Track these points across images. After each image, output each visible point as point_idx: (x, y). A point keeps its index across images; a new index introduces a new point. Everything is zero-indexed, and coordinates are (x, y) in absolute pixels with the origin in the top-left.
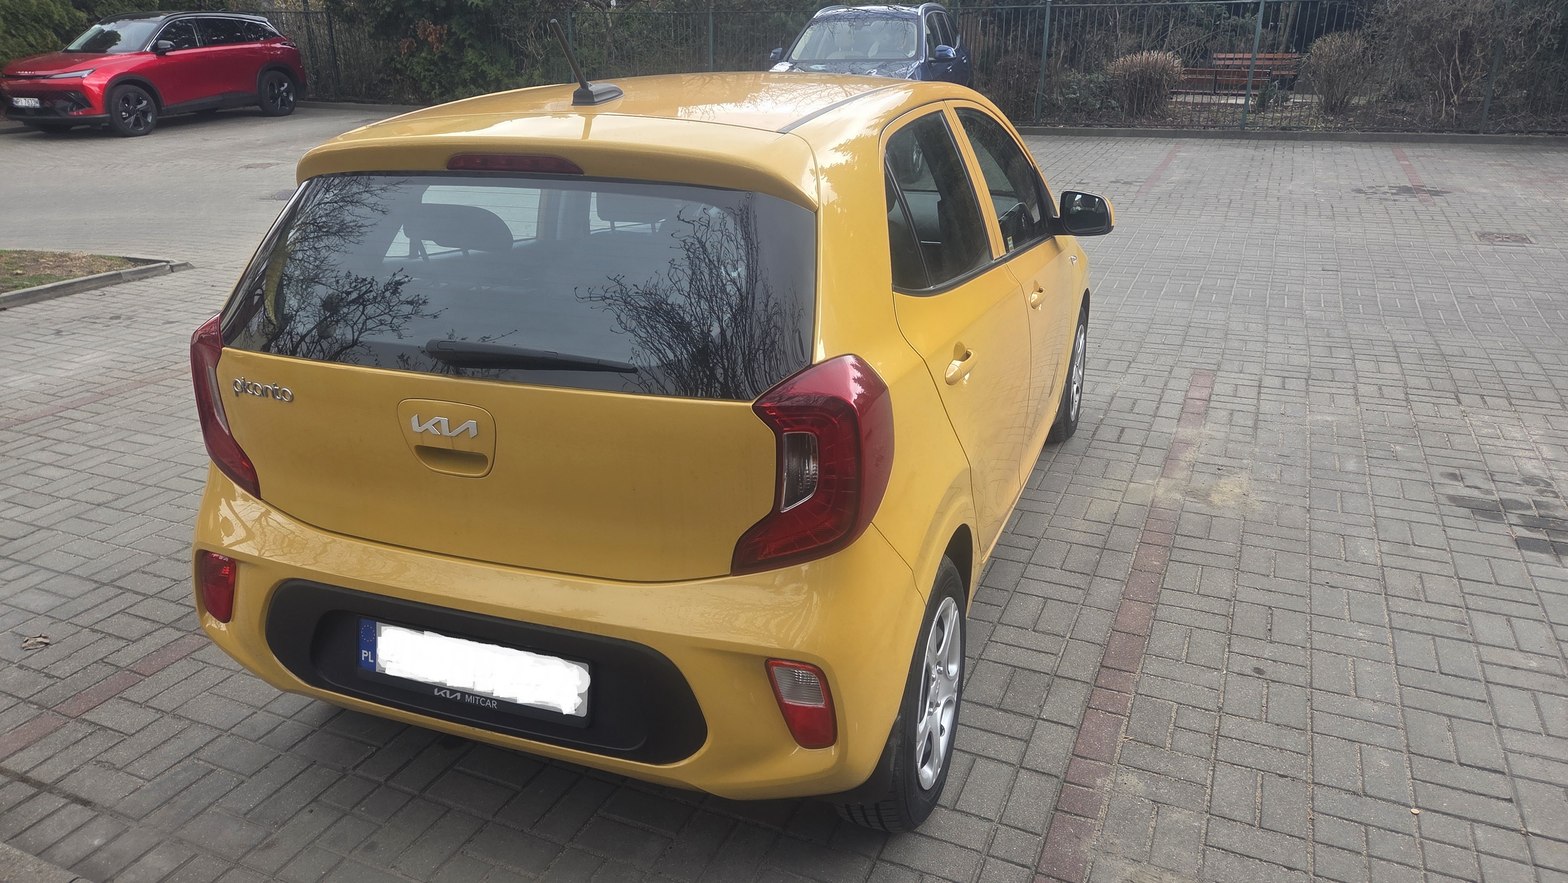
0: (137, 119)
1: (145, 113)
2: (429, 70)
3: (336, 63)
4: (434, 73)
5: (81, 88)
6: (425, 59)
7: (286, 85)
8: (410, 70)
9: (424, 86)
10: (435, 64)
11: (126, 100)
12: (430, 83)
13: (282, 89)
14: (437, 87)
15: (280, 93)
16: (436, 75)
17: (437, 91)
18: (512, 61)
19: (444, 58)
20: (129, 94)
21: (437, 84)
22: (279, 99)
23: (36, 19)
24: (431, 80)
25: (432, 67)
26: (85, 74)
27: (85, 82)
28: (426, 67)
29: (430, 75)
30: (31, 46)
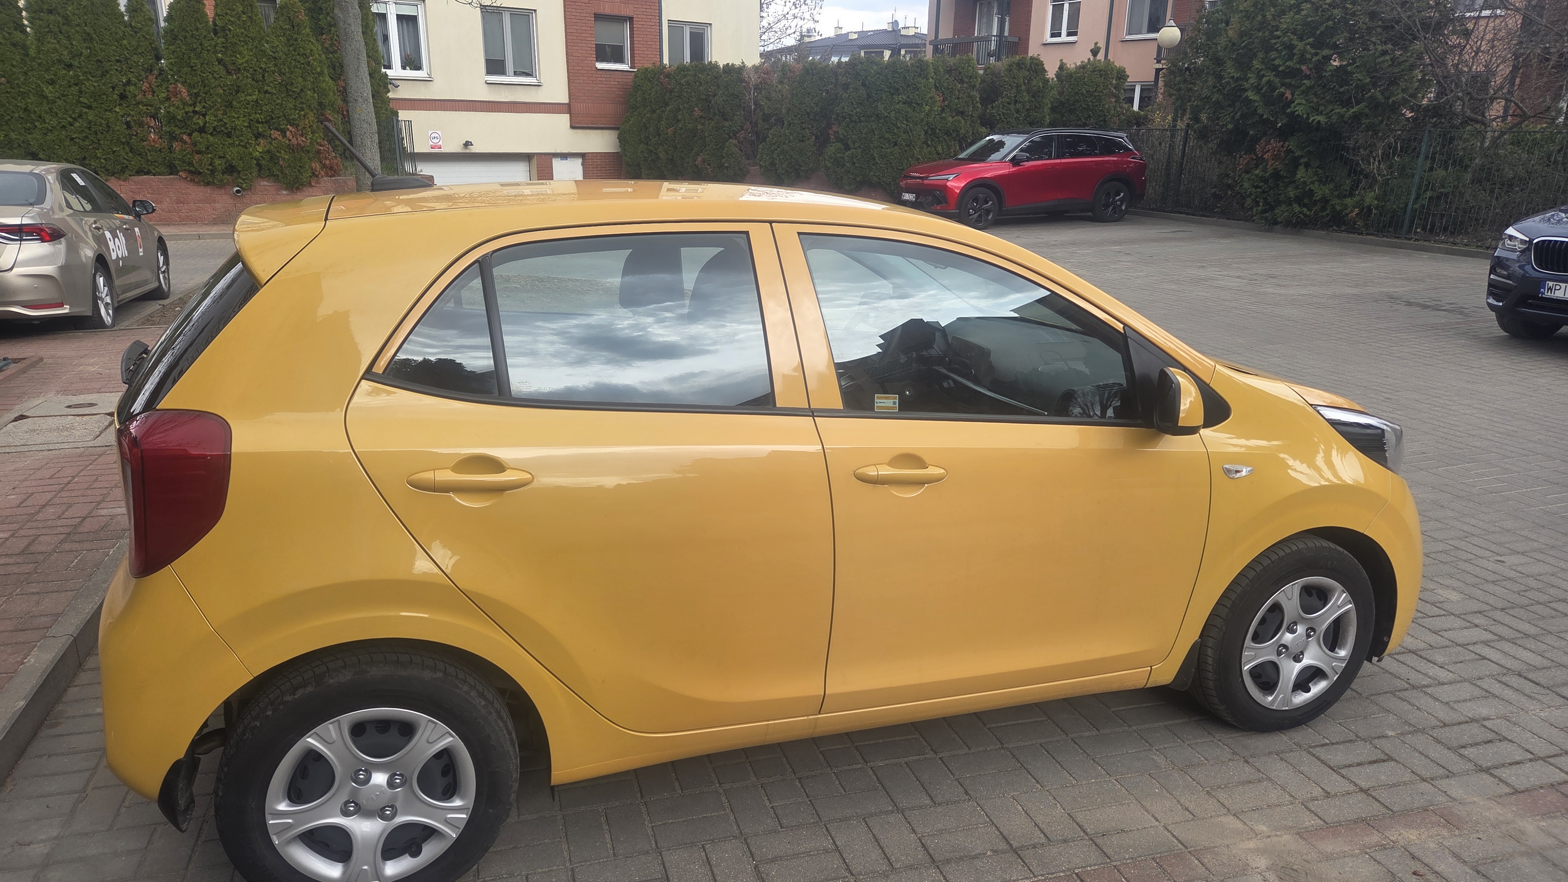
0: (980, 216)
1: (988, 212)
2: (1257, 187)
3: (1181, 176)
4: (1261, 190)
5: (944, 188)
6: (1257, 175)
7: (1122, 194)
8: (1240, 186)
9: (1249, 202)
10: (1266, 181)
11: (976, 200)
12: (1255, 199)
13: (1117, 198)
14: (1261, 204)
15: (1114, 202)
16: (1264, 192)
17: (1260, 208)
18: (1348, 182)
19: (1276, 175)
20: (980, 195)
21: (1262, 200)
22: (1111, 208)
23: (948, 133)
24: (1257, 197)
25: (1262, 184)
26: (951, 177)
27: (949, 184)
28: (1255, 184)
29: (1257, 192)
30: (938, 154)
